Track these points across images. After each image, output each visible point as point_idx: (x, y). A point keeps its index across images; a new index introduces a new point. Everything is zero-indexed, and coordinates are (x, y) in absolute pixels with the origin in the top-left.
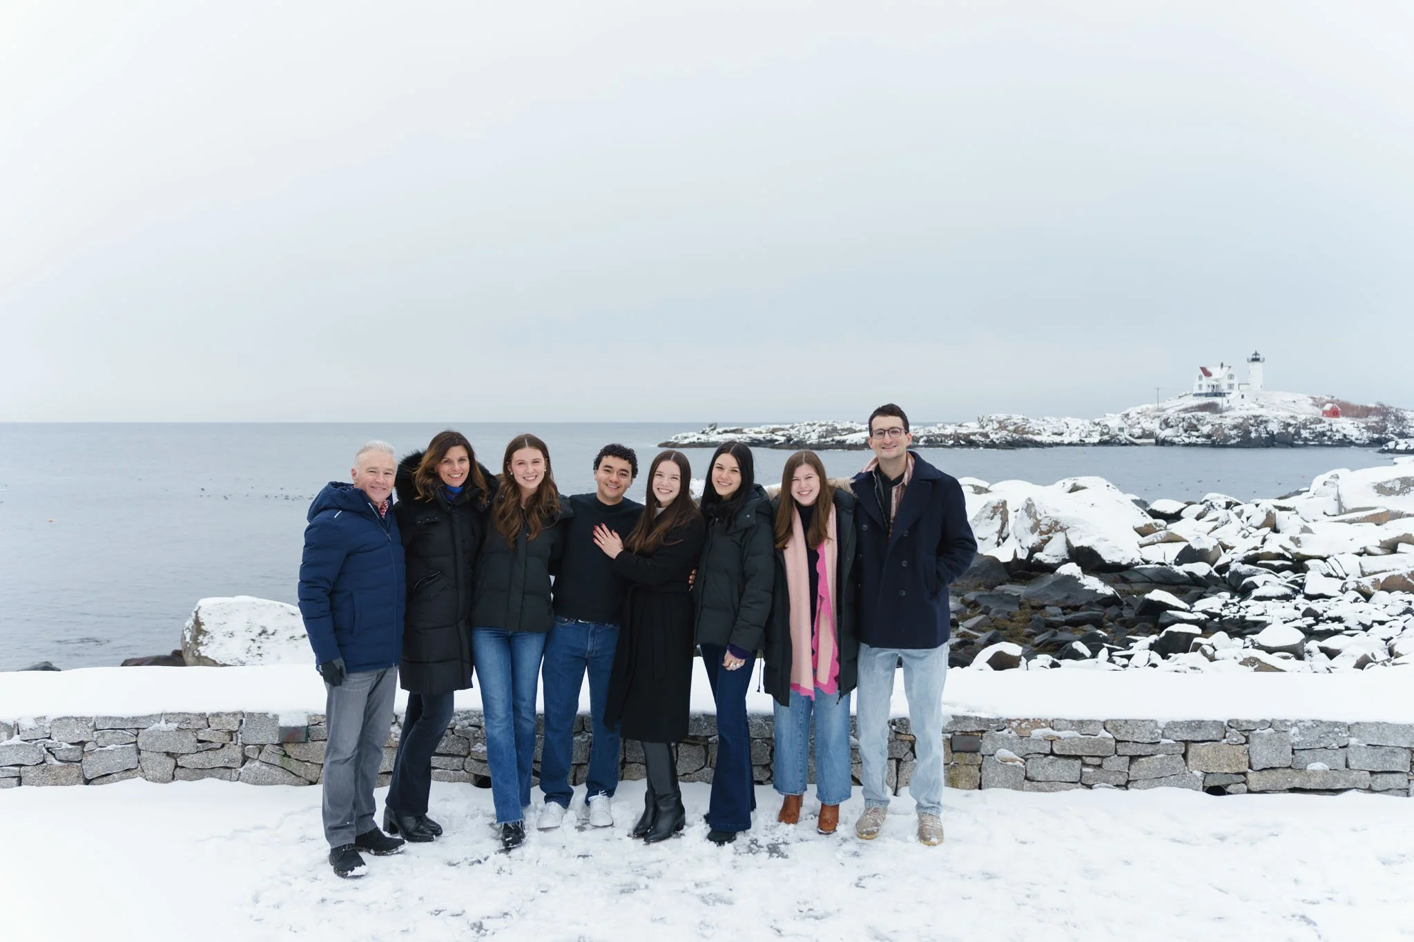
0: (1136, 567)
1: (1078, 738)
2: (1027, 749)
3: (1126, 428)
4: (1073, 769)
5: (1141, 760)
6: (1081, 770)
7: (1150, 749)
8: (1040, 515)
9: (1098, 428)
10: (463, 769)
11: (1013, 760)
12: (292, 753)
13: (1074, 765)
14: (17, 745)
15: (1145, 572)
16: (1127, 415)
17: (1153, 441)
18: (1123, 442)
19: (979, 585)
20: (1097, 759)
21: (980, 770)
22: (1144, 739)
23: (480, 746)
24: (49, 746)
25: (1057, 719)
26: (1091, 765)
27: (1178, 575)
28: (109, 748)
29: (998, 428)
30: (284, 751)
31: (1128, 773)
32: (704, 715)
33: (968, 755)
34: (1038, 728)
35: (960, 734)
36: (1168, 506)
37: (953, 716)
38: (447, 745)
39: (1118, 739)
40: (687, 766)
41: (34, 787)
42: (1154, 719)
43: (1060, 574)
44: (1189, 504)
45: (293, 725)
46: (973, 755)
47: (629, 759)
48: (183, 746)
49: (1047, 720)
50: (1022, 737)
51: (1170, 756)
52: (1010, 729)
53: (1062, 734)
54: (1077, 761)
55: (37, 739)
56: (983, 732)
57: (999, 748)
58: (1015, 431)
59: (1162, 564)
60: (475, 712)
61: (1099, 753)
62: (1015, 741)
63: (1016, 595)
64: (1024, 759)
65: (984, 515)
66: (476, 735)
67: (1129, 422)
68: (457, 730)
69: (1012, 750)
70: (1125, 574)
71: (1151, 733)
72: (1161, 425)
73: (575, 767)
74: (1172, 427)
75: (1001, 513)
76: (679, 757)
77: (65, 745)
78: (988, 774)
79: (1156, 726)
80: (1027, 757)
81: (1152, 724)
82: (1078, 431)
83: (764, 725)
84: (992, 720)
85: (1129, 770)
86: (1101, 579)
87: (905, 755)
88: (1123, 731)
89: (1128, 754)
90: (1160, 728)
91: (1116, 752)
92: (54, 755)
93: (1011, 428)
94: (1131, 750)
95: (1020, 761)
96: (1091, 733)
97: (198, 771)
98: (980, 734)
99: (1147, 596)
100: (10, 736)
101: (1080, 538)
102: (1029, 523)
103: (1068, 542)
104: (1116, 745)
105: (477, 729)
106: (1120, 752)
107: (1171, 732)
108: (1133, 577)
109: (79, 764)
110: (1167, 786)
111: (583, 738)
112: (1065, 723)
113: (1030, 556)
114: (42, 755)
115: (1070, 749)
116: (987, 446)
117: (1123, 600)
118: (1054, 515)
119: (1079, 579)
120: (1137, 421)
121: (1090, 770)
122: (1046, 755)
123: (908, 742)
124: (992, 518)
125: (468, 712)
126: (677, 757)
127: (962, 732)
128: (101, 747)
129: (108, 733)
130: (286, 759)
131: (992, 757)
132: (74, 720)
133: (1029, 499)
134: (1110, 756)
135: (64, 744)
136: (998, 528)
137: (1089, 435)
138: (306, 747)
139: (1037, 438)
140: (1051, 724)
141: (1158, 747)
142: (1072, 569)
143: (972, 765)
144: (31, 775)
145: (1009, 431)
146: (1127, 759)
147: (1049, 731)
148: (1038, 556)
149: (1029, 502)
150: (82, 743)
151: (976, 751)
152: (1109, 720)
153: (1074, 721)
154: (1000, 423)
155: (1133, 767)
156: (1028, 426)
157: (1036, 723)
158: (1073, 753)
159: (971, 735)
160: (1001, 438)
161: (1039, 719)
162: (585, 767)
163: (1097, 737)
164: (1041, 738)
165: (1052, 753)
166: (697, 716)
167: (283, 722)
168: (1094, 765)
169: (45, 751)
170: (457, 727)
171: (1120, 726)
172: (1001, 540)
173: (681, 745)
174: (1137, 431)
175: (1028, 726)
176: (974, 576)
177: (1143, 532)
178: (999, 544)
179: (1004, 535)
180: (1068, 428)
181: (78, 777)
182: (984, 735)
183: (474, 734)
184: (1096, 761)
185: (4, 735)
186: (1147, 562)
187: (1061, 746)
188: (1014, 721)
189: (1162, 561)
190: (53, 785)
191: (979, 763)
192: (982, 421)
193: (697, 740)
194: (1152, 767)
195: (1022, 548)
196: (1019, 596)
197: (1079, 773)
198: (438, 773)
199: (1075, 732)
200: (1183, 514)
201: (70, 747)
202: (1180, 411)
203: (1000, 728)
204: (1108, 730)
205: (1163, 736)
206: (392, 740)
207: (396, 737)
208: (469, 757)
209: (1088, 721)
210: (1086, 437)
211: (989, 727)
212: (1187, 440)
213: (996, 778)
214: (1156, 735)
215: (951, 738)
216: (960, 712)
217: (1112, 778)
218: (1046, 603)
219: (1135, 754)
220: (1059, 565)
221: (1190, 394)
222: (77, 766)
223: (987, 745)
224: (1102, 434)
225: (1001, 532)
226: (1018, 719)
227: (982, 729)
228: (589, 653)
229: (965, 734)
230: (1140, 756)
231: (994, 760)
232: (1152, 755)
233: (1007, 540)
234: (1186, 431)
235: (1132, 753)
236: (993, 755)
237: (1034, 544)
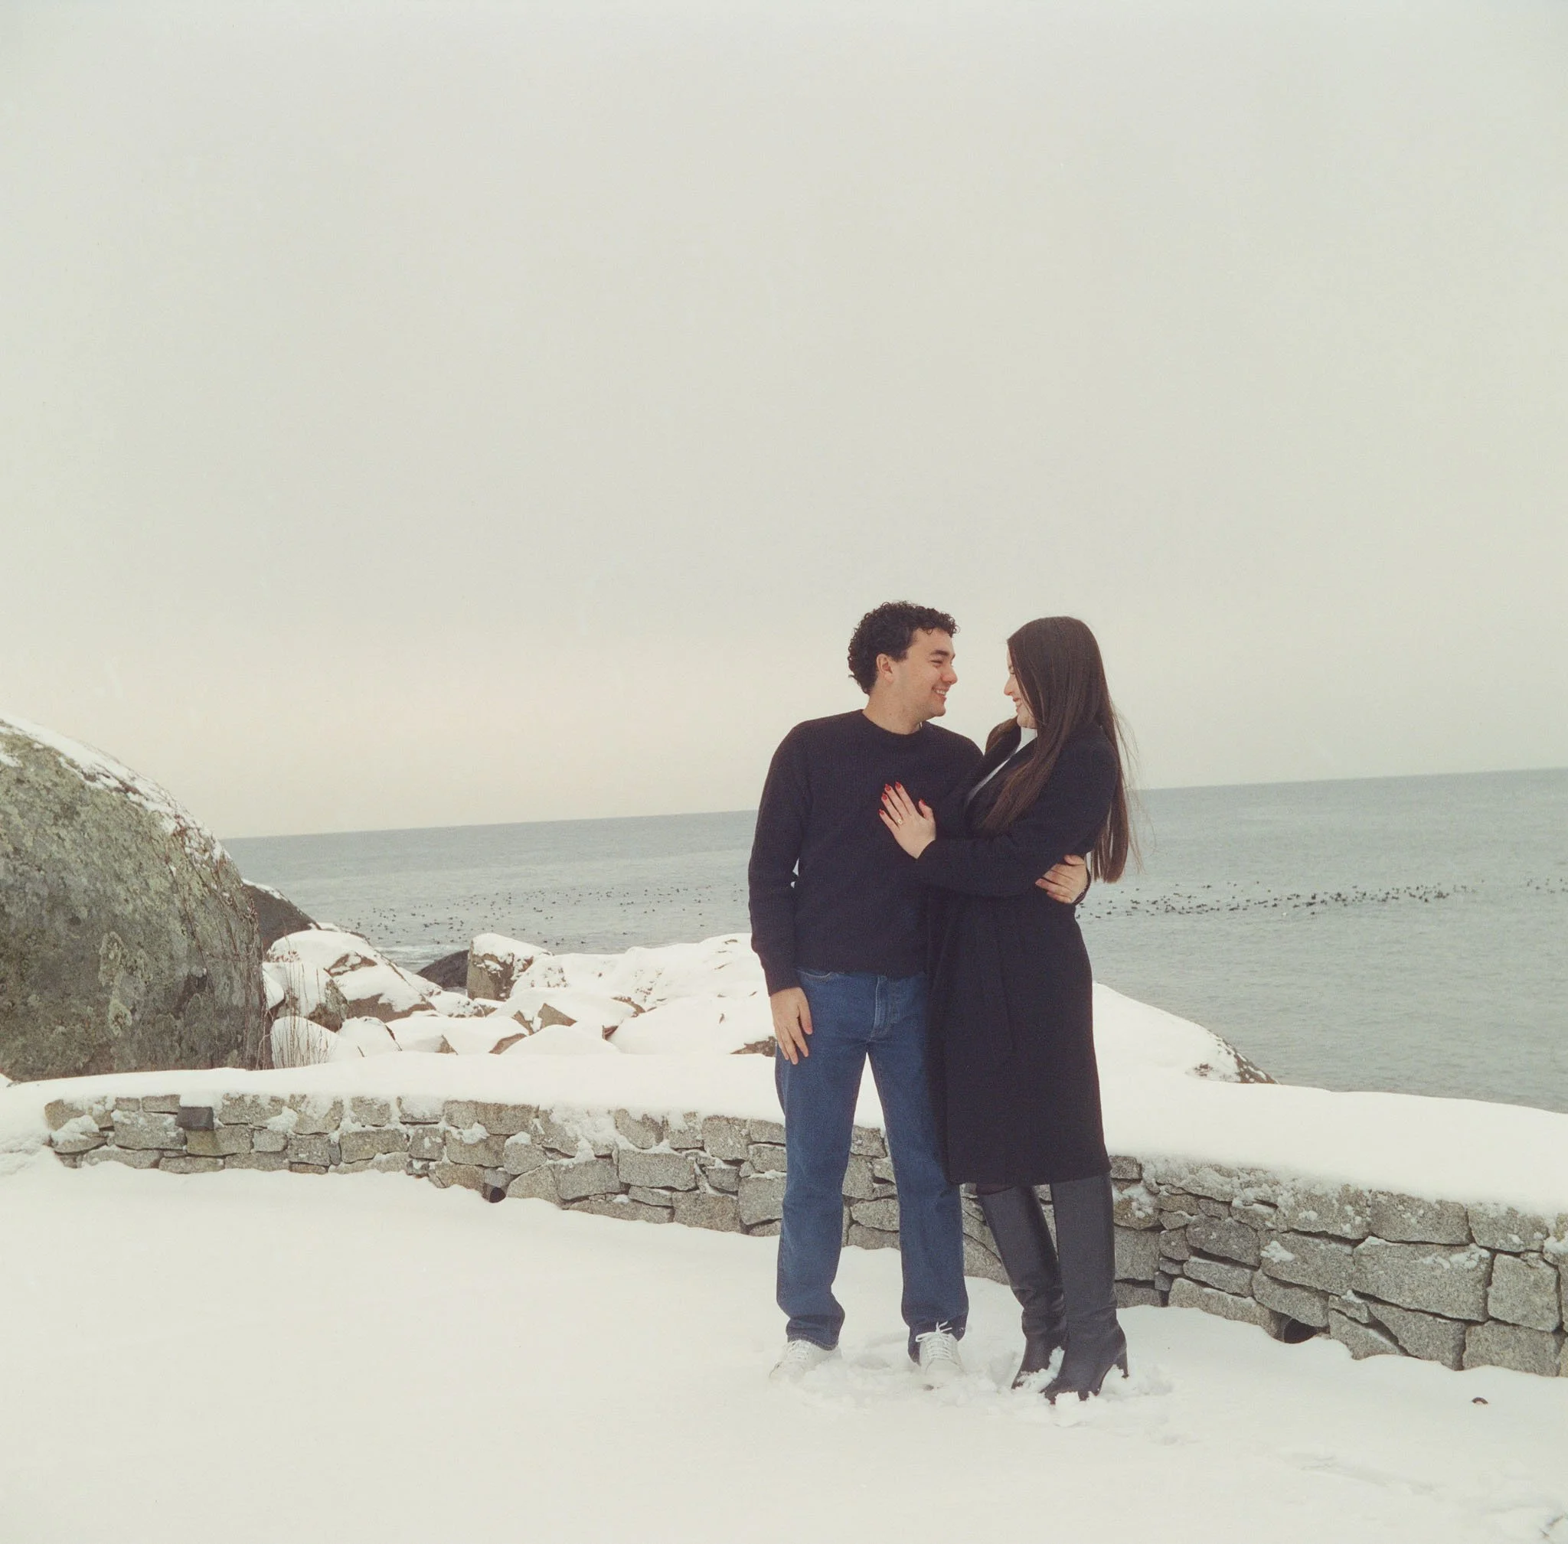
10: (1253, 1296)
14: (666, 1155)
23: (1276, 1248)
24: (702, 1162)
28: (768, 1175)
41: (685, 1227)
48: (855, 1184)
55: (687, 1149)
60: (1265, 1172)
66: (1269, 1224)
68: (1235, 1209)
77: (719, 1164)
92: (707, 1177)
97: (877, 1233)
100: (660, 1139)
105: (1270, 1210)
109: (735, 1198)
114: (693, 1176)
125: (1251, 1171)
128: (760, 1172)
129: (766, 1150)
132: (725, 1122)
135: (718, 1161)
144: (683, 1207)
150: (737, 1163)
162: (1479, 1328)
169: (698, 1171)
170: (1236, 1202)
181: (735, 1219)
183: (1264, 1220)
185: (652, 1137)
190: (707, 1228)
198: (1207, 1295)
201: (724, 1166)
206: (1133, 1214)
207: (1139, 1209)
208: (1260, 1271)
222: (732, 1200)
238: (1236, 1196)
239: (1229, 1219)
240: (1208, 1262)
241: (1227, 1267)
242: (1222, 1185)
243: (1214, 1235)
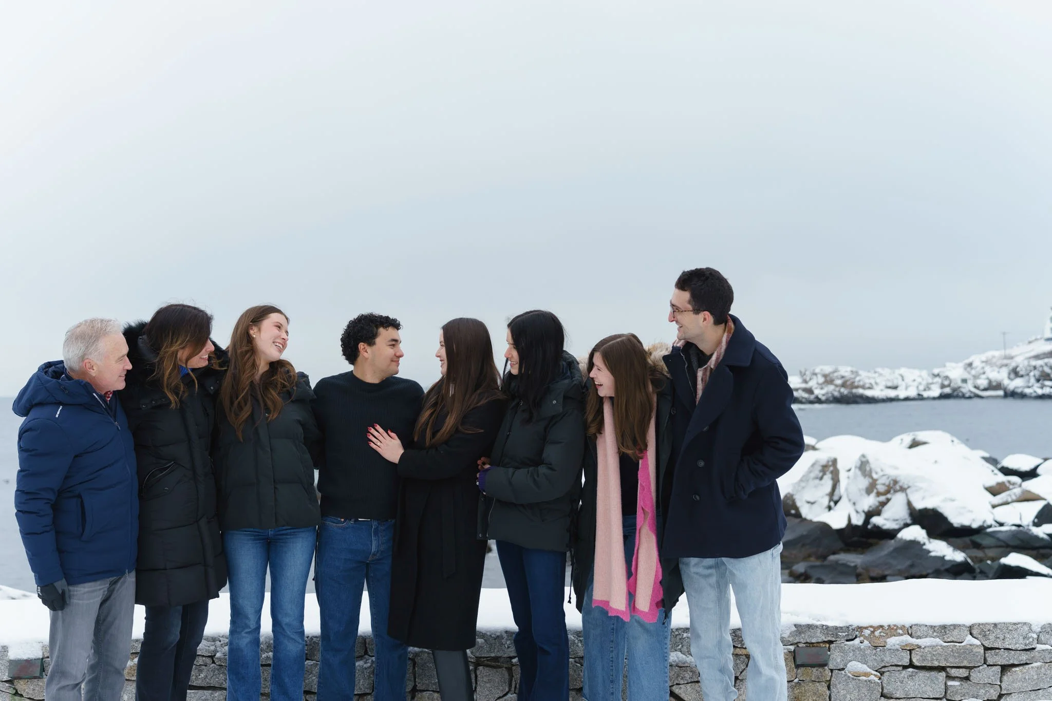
0: (989, 530)
1: (941, 646)
2: (883, 661)
3: (970, 379)
4: (936, 682)
5: (1014, 669)
6: (946, 684)
7: (1024, 657)
8: (876, 473)
9: (938, 380)
11: (867, 674)
12: (24, 690)
13: (937, 679)
15: (1000, 536)
16: (970, 365)
17: (1001, 393)
18: (967, 395)
19: (809, 556)
20: (964, 670)
21: (829, 688)
22: (1018, 645)
25: (915, 625)
26: (957, 677)
27: (1036, 538)
29: (824, 383)
30: (14, 689)
31: (1000, 686)
32: (506, 632)
33: (814, 670)
34: (895, 636)
35: (804, 645)
36: (1024, 462)
37: (795, 625)
38: (206, 677)
39: (986, 645)
40: (487, 693)
42: (1028, 621)
43: (901, 539)
44: (1046, 460)
45: (25, 657)
46: (820, 669)
47: (419, 687)
49: (904, 626)
50: (876, 647)
51: (1047, 665)
52: (862, 638)
53: (922, 642)
54: (940, 673)
56: (831, 642)
57: (850, 661)
58: (844, 385)
59: (1019, 526)
61: (965, 663)
62: (868, 652)
63: (852, 565)
64: (879, 672)
65: (812, 475)
67: (973, 372)
69: (865, 663)
70: (977, 538)
71: (1024, 638)
72: (1009, 374)
73: (357, 697)
74: (1022, 376)
75: (832, 472)
76: (478, 683)
78: (838, 692)
79: (1031, 630)
80: (883, 670)
81: (1026, 628)
82: (916, 384)
83: (576, 641)
84: (841, 628)
85: (1001, 681)
86: (950, 543)
87: (741, 673)
88: (992, 637)
89: (1000, 664)
90: (1034, 632)
91: (985, 660)
93: (839, 382)
94: (1003, 658)
95: (875, 675)
96: (955, 640)
98: (828, 645)
99: (1005, 561)
101: (923, 498)
102: (864, 483)
103: (909, 504)
104: (985, 654)
106: (990, 661)
107: (1047, 636)
108: (985, 542)
110: (1046, 699)
111: (366, 663)
112: (925, 629)
113: (867, 521)
115: (932, 660)
116: (811, 402)
117: (976, 566)
118: (893, 473)
119: (924, 544)
120: (982, 371)
121: (956, 683)
122: (905, 667)
123: (744, 657)
124: (821, 478)
126: (476, 683)
127: (807, 643)
130: (17, 698)
131: (843, 672)
133: (863, 456)
134: (979, 667)
136: (828, 489)
137: (927, 388)
138: (41, 684)
139: (869, 393)
140: (910, 631)
141: (1032, 654)
142: (916, 533)
143: (819, 682)
145: (836, 386)
146: (998, 669)
147: (907, 638)
148: (876, 520)
149: (864, 460)
151: (823, 665)
152: (976, 624)
153: (934, 626)
154: (825, 376)
155: (1005, 678)
156: (858, 379)
157: (892, 630)
158: (936, 664)
159: (817, 646)
160: (827, 393)
161: (895, 626)
163: (963, 644)
164: (898, 647)
165: (911, 665)
166: (498, 634)
167: (13, 655)
168: (960, 678)
170: (218, 655)
171: (989, 631)
172: (832, 504)
173: (481, 668)
174: (983, 383)
175: (882, 634)
176: (803, 545)
177: (994, 491)
178: (830, 508)
179: (835, 498)
180: (903, 380)
182: (832, 646)
184: (963, 673)
186: (1001, 525)
187: (922, 656)
188: (866, 628)
189: (1018, 522)
191: (828, 679)
192: (805, 374)
193: (498, 662)
194: (1027, 677)
195: (857, 512)
196: (855, 567)
197: (943, 687)
199: (938, 640)
200: (1039, 471)
202: (1030, 358)
203: (850, 637)
204: (975, 636)
205: (1039, 641)
209: (951, 625)
210: (925, 390)
211: (837, 636)
212: (1040, 392)
213: (848, 696)
214: (1031, 640)
215: (794, 650)
216: (804, 620)
217: (982, 691)
218: (886, 573)
219: (1007, 663)
220: (899, 530)
221: (1041, 339)
223: (836, 658)
224: (943, 386)
225: (831, 494)
226: (871, 627)
227: (829, 639)
228: (374, 555)
229: (810, 644)
230: (1014, 666)
231: (845, 675)
232: (1027, 664)
233: (839, 504)
234: (1038, 381)
235: (1005, 662)
236: (843, 669)
237: (870, 507)
238: (218, 652)
239: (213, 665)
240: (197, 691)
241: (210, 692)
242: (209, 647)
243: (202, 675)
